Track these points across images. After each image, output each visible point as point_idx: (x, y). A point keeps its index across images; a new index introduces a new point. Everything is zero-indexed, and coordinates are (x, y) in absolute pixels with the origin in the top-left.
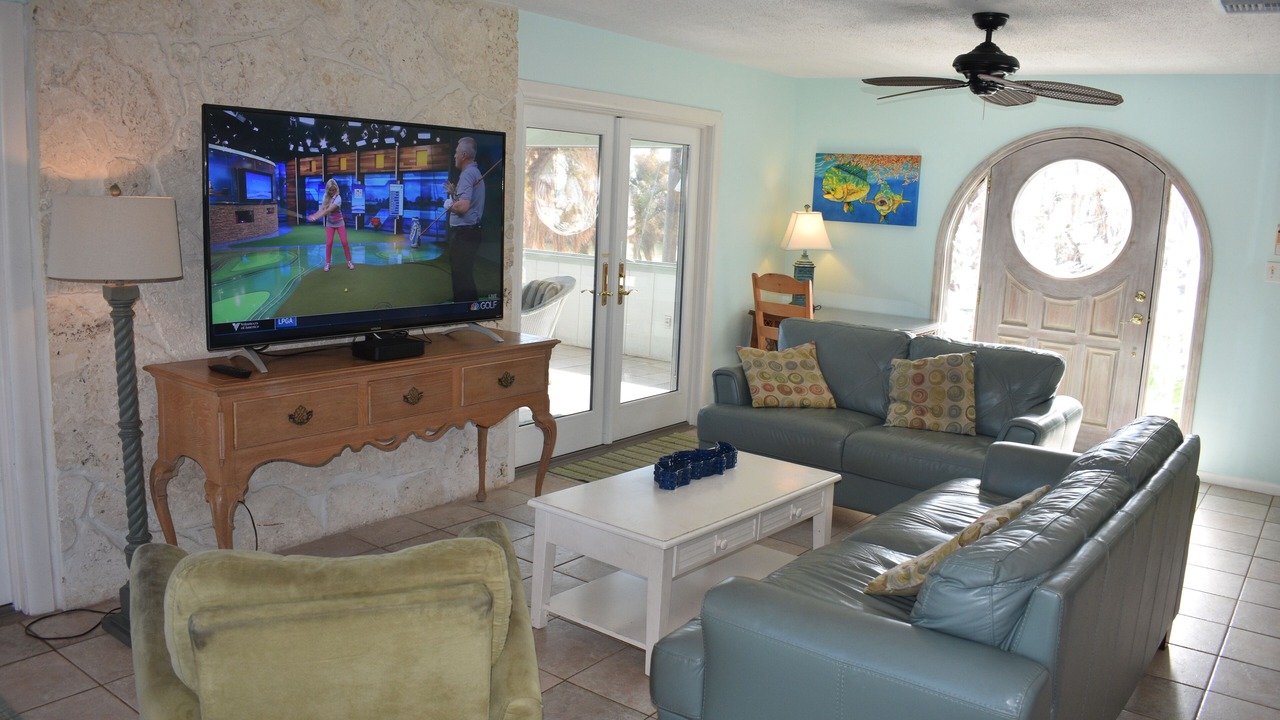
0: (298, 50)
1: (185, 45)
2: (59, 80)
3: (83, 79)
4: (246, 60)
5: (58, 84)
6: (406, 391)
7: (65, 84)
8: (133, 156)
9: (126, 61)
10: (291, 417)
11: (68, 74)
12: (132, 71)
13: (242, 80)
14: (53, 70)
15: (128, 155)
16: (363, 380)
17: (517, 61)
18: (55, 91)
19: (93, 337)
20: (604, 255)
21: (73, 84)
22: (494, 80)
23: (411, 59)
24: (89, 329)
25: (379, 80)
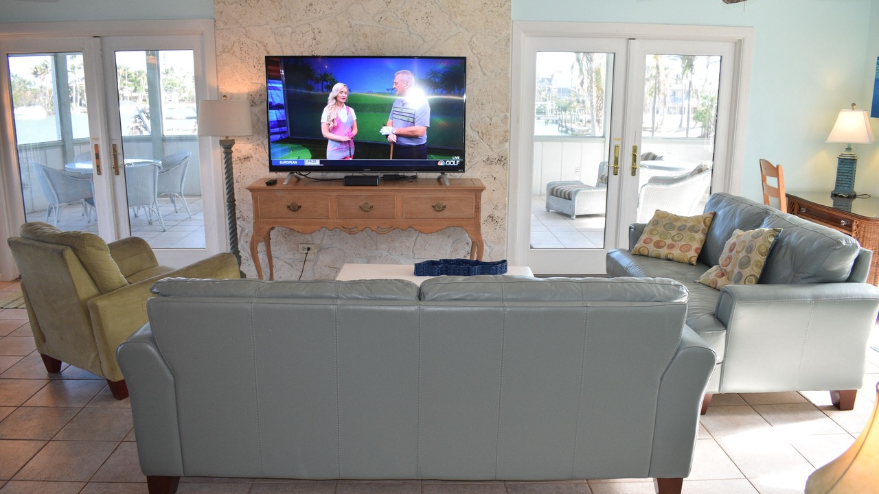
0: (346, 22)
1: (284, 28)
2: (226, 50)
3: (236, 48)
4: (316, 30)
5: (225, 52)
6: (362, 204)
7: (228, 52)
8: (259, 82)
9: (255, 39)
10: (288, 207)
11: (229, 47)
12: (258, 43)
13: (314, 41)
14: (223, 46)
15: (257, 82)
16: (334, 194)
17: (510, 10)
18: (224, 55)
19: (242, 163)
20: (617, 139)
21: (232, 51)
22: (490, 24)
23: (422, 18)
24: (240, 159)
25: (400, 32)
